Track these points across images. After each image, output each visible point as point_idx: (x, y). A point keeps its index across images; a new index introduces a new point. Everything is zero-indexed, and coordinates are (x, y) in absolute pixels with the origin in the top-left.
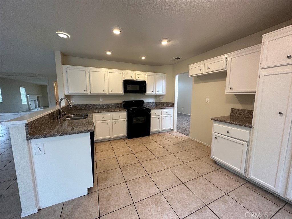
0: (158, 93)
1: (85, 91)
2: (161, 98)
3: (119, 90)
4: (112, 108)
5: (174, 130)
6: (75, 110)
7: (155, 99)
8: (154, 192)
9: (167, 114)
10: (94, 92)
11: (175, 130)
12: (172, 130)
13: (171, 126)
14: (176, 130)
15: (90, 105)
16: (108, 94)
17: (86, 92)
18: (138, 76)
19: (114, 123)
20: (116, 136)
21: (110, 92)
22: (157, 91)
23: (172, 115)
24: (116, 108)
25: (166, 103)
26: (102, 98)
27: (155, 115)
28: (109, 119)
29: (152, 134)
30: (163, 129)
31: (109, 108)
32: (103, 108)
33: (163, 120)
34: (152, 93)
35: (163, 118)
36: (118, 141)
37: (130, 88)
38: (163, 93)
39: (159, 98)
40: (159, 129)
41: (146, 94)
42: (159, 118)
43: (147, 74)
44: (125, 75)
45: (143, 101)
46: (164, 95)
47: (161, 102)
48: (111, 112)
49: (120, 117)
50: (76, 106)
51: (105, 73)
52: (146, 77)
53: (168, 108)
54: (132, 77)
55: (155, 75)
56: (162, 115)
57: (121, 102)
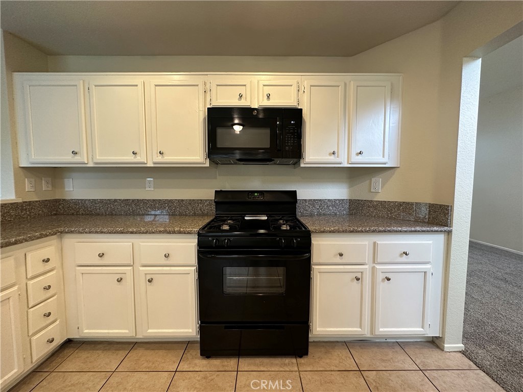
0: (360, 159)
1: (74, 154)
2: (378, 181)
3: (192, 148)
5: (447, 346)
6: (73, 214)
7: (350, 186)
9: (405, 258)
10: (102, 158)
11: (454, 344)
12: (435, 343)
13: (428, 321)
14: (461, 346)
15: (115, 200)
16: (151, 165)
17: (77, 159)
18: (267, 90)
20: (153, 332)
21: (159, 159)
22: (355, 150)
23: (435, 268)
24: (195, 214)
25: (401, 204)
26: (152, 179)
27: (338, 260)
33: (382, 287)
34: (332, 159)
35: (381, 276)
38: (385, 160)
39: (368, 182)
40: (361, 327)
41: (302, 165)
42: (358, 279)
43: (307, 80)
44: (214, 91)
45: (296, 191)
46: (392, 171)
47: (376, 201)
48: (132, 233)
49: (167, 256)
50: (77, 202)
51: (140, 87)
52: (301, 92)
53: (413, 229)
54: (241, 96)
55: (345, 84)
56: (374, 262)
57: (208, 194)
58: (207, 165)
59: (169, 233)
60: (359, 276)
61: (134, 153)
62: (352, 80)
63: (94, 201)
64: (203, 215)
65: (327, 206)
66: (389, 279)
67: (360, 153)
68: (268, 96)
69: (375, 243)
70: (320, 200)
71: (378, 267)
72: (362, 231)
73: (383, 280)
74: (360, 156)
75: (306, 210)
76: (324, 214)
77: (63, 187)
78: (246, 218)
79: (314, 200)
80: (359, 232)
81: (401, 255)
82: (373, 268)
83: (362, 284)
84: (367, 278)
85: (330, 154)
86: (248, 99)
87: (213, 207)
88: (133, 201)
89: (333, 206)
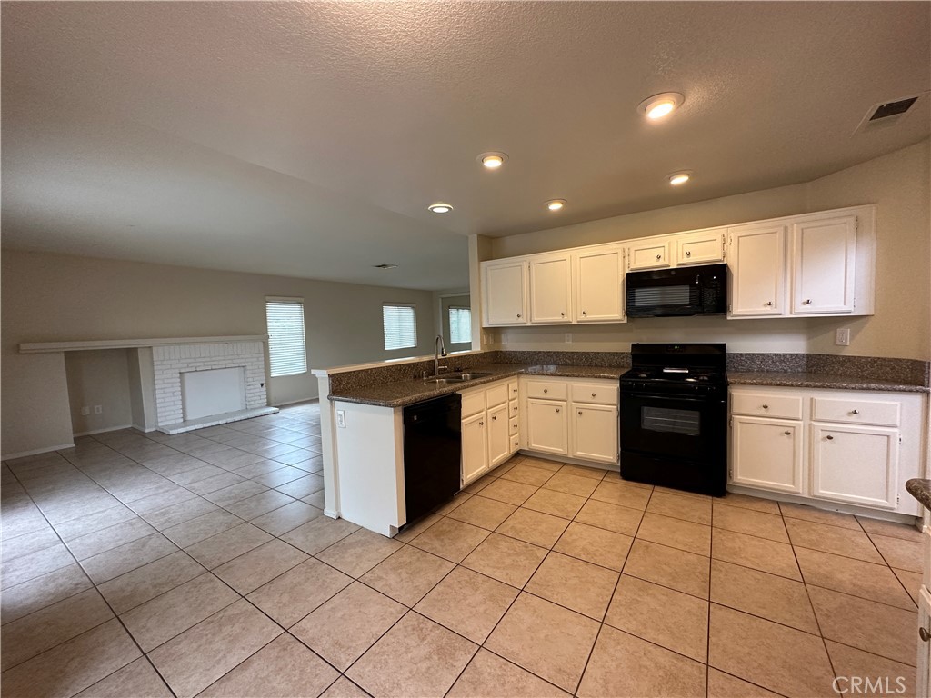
0: (808, 308)
1: (518, 316)
2: (845, 333)
3: (611, 308)
4: (596, 366)
7: (809, 339)
8: (469, 629)
9: (854, 418)
10: (539, 319)
13: (896, 494)
16: (574, 323)
17: (520, 320)
18: (687, 248)
19: (575, 412)
20: (581, 453)
21: (582, 318)
22: (799, 299)
23: (903, 433)
24: (610, 366)
26: (570, 334)
28: (563, 398)
29: (738, 495)
30: (823, 492)
31: (590, 366)
32: (573, 365)
33: (821, 447)
34: (769, 310)
35: (820, 435)
36: (581, 471)
37: (648, 297)
39: (832, 333)
40: (793, 484)
41: (729, 318)
42: (788, 433)
43: (734, 231)
44: (632, 255)
45: (725, 344)
46: (863, 320)
47: (843, 357)
48: (568, 376)
49: (593, 395)
50: (510, 353)
51: (568, 261)
52: (727, 244)
53: (864, 386)
54: (659, 257)
55: (786, 228)
56: (811, 419)
57: (625, 347)
58: (626, 321)
59: (596, 377)
60: (790, 430)
61: (563, 314)
62: (794, 223)
63: (523, 353)
64: (619, 367)
65: (773, 362)
66: (830, 438)
67: (808, 302)
68: (688, 254)
69: (812, 399)
70: (763, 354)
71: (815, 424)
72: (791, 386)
73: (823, 439)
74: (808, 306)
75: (743, 366)
76: (768, 371)
77: (500, 341)
78: (665, 371)
79: (753, 354)
80: (788, 386)
81: (849, 414)
82: (810, 425)
83: (794, 439)
84: (801, 435)
85: (765, 305)
86: (667, 259)
87: (630, 361)
88: (554, 352)
89: (781, 361)
